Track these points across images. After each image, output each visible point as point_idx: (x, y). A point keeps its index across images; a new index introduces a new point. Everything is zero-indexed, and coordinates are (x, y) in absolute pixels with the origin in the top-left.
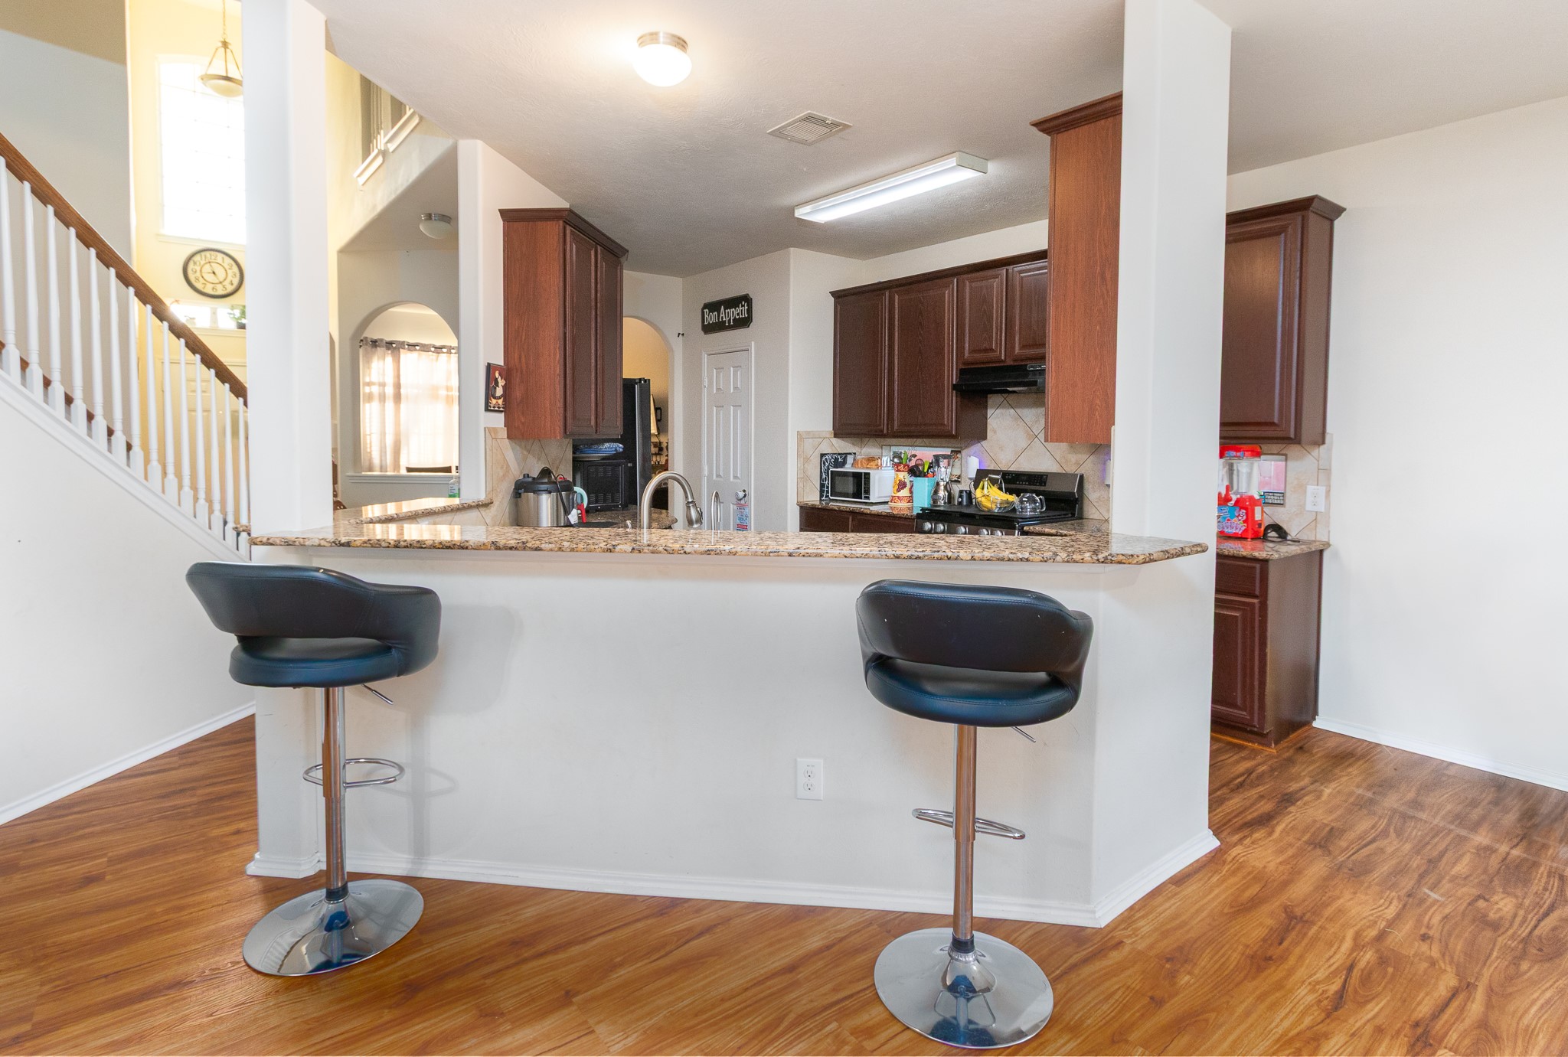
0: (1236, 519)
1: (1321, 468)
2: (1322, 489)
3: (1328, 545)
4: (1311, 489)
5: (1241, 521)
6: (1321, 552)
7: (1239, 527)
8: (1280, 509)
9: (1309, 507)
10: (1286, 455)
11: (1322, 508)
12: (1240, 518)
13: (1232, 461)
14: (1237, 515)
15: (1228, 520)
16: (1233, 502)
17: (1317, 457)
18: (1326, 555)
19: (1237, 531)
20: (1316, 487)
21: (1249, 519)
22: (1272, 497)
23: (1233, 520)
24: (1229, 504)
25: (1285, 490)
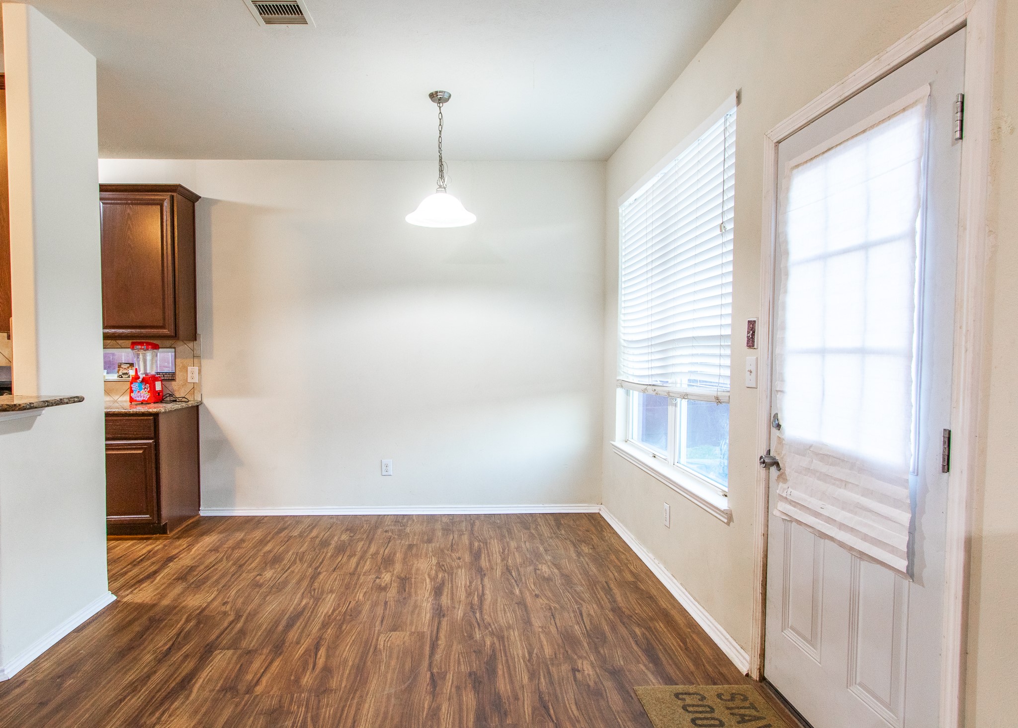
0: (143, 390)
1: (195, 355)
2: (196, 369)
3: (201, 403)
4: (190, 368)
5: (147, 392)
6: (197, 406)
7: (145, 395)
8: (173, 383)
9: (189, 380)
10: (175, 348)
11: (196, 380)
12: (146, 390)
13: (139, 352)
14: (144, 388)
15: (138, 392)
16: (141, 380)
17: (192, 348)
18: (200, 408)
19: (144, 398)
20: (193, 367)
21: (152, 389)
22: (168, 376)
23: (141, 392)
24: (138, 381)
25: (175, 371)
